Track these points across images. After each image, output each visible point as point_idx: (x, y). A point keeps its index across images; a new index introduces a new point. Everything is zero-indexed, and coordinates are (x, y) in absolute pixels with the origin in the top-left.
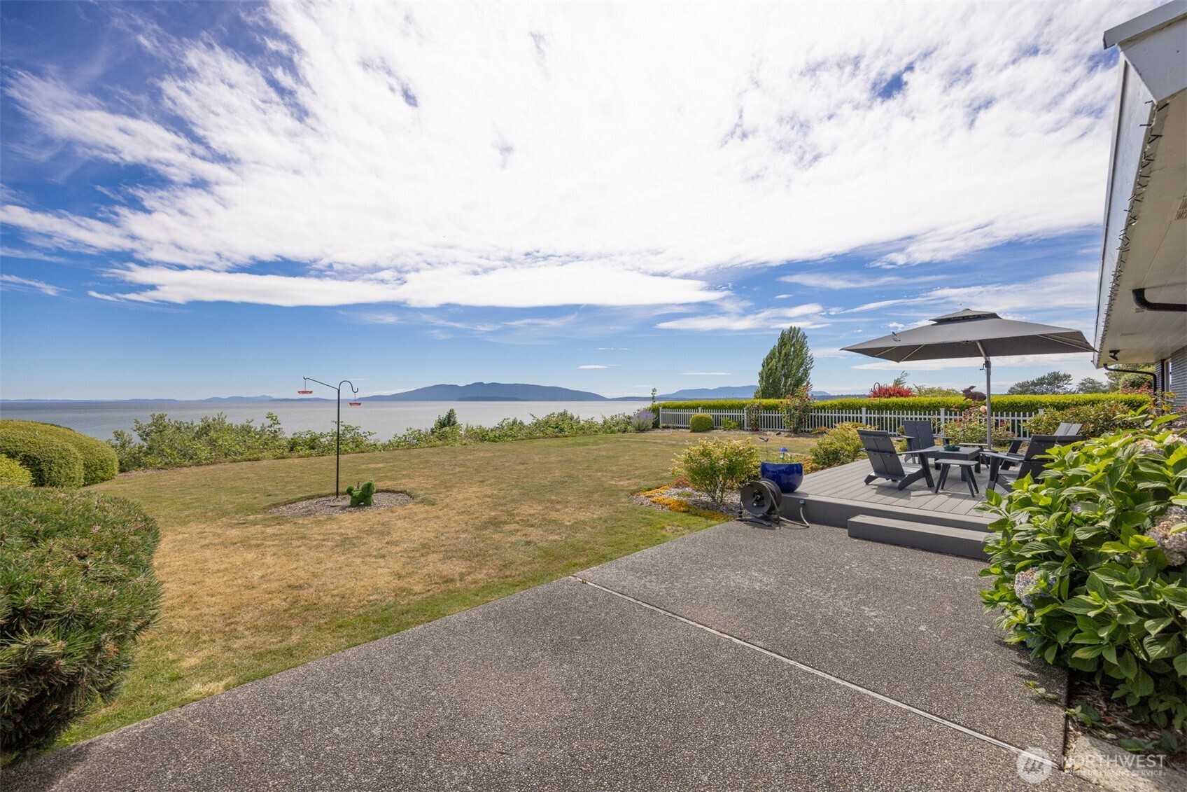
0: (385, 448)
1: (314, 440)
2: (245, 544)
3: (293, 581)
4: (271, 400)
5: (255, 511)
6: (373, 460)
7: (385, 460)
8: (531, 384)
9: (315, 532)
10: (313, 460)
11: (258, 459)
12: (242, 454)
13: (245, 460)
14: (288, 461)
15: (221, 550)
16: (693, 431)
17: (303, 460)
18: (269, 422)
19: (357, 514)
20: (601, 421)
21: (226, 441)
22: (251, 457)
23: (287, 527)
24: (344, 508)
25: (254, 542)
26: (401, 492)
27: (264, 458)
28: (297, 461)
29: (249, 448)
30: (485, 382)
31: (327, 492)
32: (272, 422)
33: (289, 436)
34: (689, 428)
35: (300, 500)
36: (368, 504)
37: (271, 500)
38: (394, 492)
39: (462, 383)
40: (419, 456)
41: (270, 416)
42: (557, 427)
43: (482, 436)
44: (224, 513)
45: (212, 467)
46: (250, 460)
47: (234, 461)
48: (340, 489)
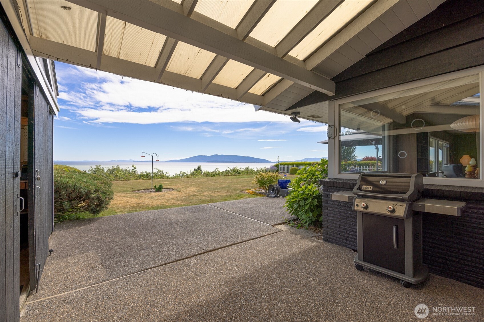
0: (171, 178)
1: (147, 174)
2: (127, 197)
3: (138, 202)
4: (133, 161)
5: (129, 191)
6: (165, 181)
7: (170, 181)
8: (238, 155)
9: (144, 196)
10: (146, 181)
11: (129, 180)
12: (124, 178)
13: (125, 180)
14: (139, 181)
15: (121, 197)
16: (291, 174)
17: (143, 181)
18: (133, 168)
19: (157, 193)
20: (256, 170)
21: (119, 174)
22: (127, 179)
23: (137, 195)
24: (153, 192)
25: (129, 197)
26: (172, 189)
27: (131, 180)
28: (141, 181)
29: (126, 177)
30: (219, 154)
31: (149, 188)
32: (134, 168)
33: (139, 173)
34: (289, 173)
35: (142, 190)
36: (161, 191)
37: (133, 189)
38: (170, 189)
39: (209, 155)
40: (182, 180)
41: (133, 166)
42: (237, 172)
43: (208, 175)
44: (121, 192)
45: (115, 182)
46: (126, 180)
47: (122, 180)
48: (153, 188)
